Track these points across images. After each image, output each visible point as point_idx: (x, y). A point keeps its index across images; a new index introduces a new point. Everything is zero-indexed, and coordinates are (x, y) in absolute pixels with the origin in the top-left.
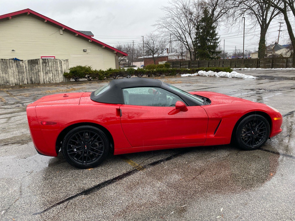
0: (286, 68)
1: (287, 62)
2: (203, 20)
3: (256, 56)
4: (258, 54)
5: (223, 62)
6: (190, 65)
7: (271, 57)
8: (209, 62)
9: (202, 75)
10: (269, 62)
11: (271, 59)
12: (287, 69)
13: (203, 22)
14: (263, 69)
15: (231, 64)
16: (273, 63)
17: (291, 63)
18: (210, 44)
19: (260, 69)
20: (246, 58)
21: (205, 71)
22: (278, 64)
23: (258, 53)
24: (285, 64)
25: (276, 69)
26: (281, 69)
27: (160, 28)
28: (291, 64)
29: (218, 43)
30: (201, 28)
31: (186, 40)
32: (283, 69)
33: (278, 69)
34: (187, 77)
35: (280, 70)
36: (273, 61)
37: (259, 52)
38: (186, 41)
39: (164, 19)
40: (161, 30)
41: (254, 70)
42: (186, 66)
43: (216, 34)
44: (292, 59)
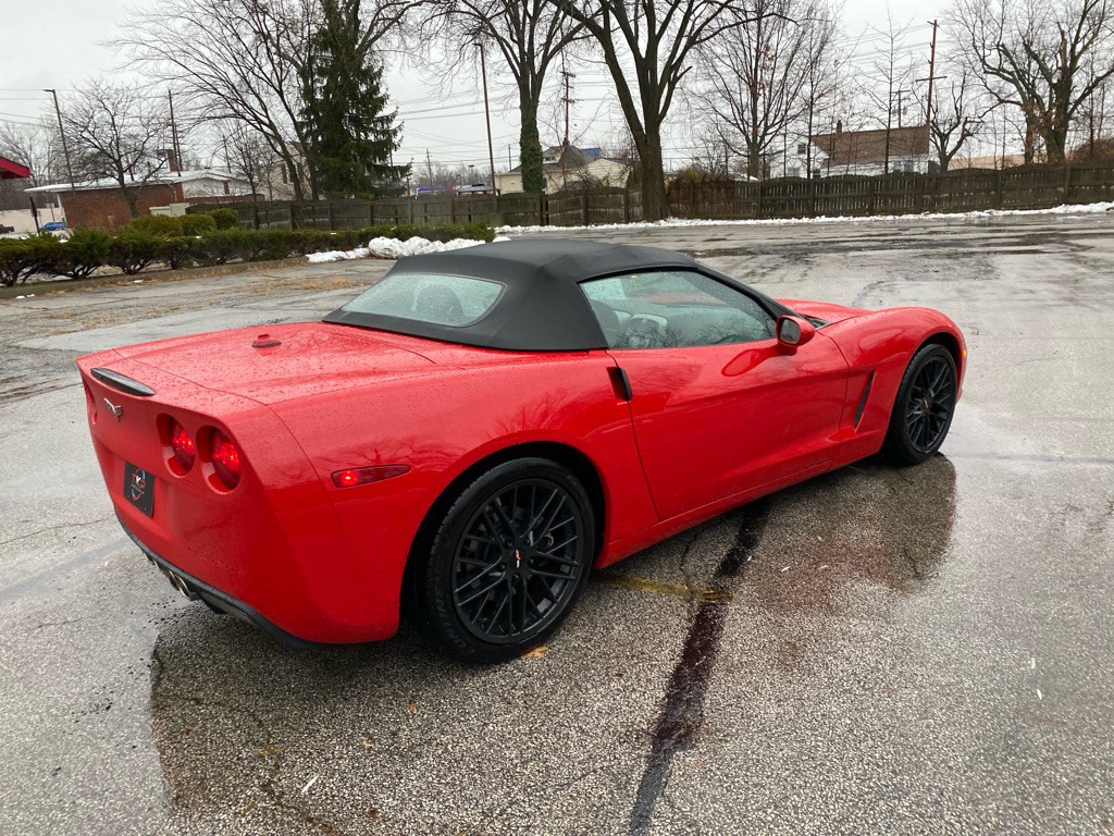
0: (627, 223)
1: (628, 202)
2: (325, 40)
3: (514, 186)
4: (520, 178)
5: (426, 205)
6: (297, 216)
7: (578, 187)
8: (372, 207)
9: (387, 252)
10: (576, 204)
11: (580, 193)
12: (631, 225)
13: (326, 50)
14: (561, 228)
15: (456, 213)
16: (587, 207)
17: (638, 206)
18: (366, 135)
19: (554, 228)
20: (485, 192)
21: (396, 240)
22: (602, 210)
23: (523, 175)
24: (621, 211)
25: (599, 227)
26: (615, 226)
27: (146, 57)
28: (638, 210)
29: (395, 132)
30: (322, 72)
31: (267, 117)
32: (619, 226)
33: (605, 226)
34: (330, 262)
35: (612, 231)
36: (586, 200)
37: (523, 171)
38: (266, 120)
39: (158, 18)
40: (151, 64)
41: (535, 232)
42: (280, 223)
43: (382, 101)
44: (640, 193)
